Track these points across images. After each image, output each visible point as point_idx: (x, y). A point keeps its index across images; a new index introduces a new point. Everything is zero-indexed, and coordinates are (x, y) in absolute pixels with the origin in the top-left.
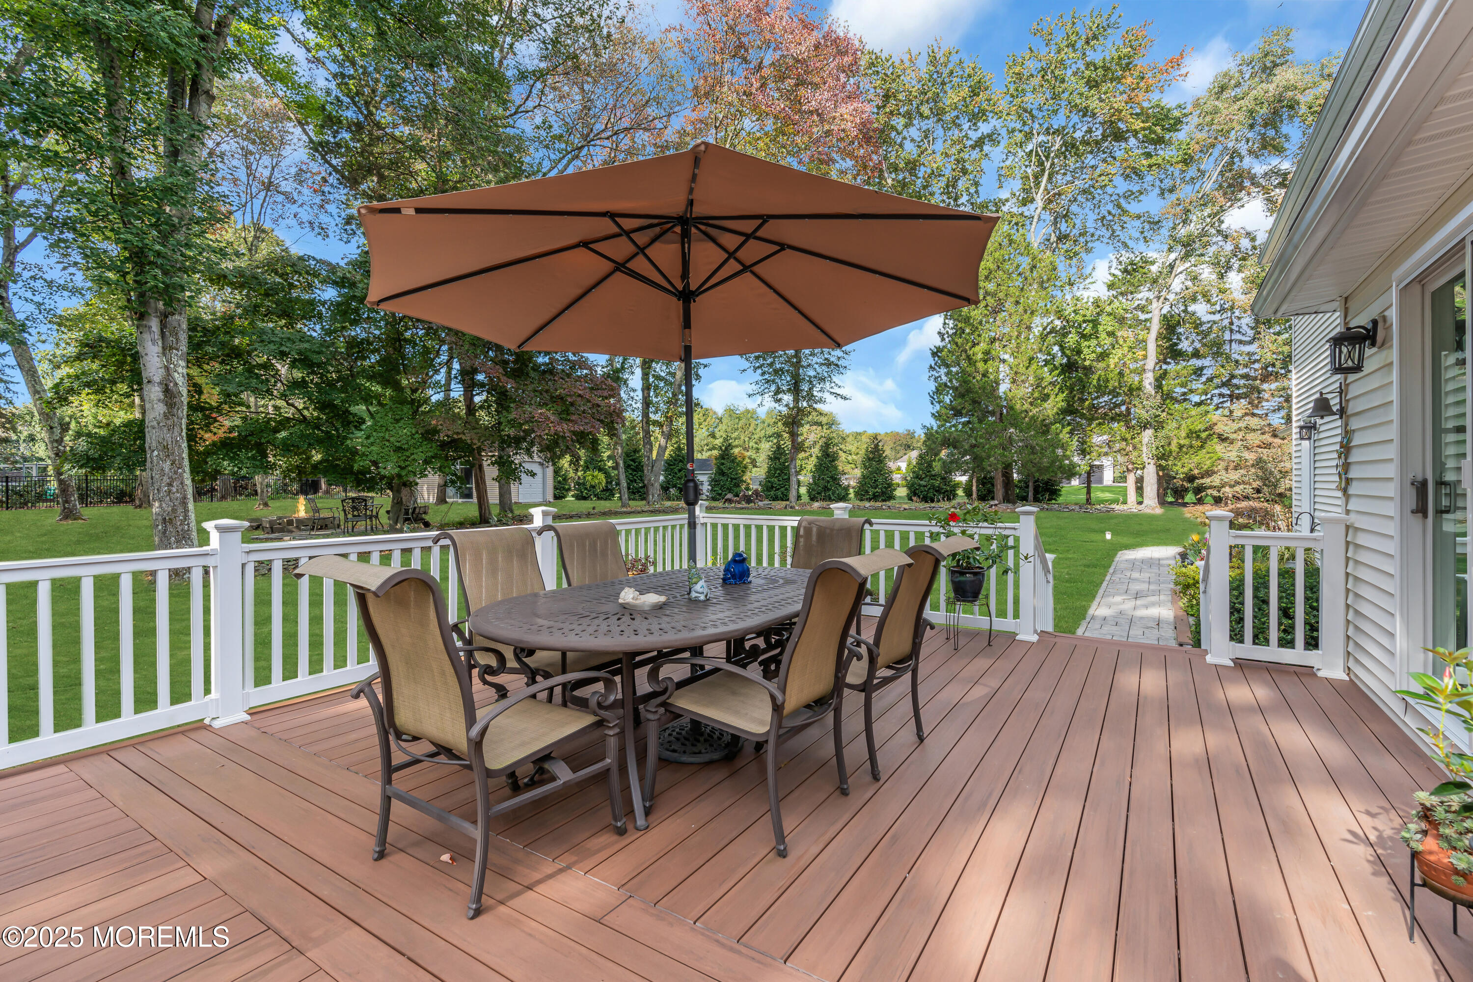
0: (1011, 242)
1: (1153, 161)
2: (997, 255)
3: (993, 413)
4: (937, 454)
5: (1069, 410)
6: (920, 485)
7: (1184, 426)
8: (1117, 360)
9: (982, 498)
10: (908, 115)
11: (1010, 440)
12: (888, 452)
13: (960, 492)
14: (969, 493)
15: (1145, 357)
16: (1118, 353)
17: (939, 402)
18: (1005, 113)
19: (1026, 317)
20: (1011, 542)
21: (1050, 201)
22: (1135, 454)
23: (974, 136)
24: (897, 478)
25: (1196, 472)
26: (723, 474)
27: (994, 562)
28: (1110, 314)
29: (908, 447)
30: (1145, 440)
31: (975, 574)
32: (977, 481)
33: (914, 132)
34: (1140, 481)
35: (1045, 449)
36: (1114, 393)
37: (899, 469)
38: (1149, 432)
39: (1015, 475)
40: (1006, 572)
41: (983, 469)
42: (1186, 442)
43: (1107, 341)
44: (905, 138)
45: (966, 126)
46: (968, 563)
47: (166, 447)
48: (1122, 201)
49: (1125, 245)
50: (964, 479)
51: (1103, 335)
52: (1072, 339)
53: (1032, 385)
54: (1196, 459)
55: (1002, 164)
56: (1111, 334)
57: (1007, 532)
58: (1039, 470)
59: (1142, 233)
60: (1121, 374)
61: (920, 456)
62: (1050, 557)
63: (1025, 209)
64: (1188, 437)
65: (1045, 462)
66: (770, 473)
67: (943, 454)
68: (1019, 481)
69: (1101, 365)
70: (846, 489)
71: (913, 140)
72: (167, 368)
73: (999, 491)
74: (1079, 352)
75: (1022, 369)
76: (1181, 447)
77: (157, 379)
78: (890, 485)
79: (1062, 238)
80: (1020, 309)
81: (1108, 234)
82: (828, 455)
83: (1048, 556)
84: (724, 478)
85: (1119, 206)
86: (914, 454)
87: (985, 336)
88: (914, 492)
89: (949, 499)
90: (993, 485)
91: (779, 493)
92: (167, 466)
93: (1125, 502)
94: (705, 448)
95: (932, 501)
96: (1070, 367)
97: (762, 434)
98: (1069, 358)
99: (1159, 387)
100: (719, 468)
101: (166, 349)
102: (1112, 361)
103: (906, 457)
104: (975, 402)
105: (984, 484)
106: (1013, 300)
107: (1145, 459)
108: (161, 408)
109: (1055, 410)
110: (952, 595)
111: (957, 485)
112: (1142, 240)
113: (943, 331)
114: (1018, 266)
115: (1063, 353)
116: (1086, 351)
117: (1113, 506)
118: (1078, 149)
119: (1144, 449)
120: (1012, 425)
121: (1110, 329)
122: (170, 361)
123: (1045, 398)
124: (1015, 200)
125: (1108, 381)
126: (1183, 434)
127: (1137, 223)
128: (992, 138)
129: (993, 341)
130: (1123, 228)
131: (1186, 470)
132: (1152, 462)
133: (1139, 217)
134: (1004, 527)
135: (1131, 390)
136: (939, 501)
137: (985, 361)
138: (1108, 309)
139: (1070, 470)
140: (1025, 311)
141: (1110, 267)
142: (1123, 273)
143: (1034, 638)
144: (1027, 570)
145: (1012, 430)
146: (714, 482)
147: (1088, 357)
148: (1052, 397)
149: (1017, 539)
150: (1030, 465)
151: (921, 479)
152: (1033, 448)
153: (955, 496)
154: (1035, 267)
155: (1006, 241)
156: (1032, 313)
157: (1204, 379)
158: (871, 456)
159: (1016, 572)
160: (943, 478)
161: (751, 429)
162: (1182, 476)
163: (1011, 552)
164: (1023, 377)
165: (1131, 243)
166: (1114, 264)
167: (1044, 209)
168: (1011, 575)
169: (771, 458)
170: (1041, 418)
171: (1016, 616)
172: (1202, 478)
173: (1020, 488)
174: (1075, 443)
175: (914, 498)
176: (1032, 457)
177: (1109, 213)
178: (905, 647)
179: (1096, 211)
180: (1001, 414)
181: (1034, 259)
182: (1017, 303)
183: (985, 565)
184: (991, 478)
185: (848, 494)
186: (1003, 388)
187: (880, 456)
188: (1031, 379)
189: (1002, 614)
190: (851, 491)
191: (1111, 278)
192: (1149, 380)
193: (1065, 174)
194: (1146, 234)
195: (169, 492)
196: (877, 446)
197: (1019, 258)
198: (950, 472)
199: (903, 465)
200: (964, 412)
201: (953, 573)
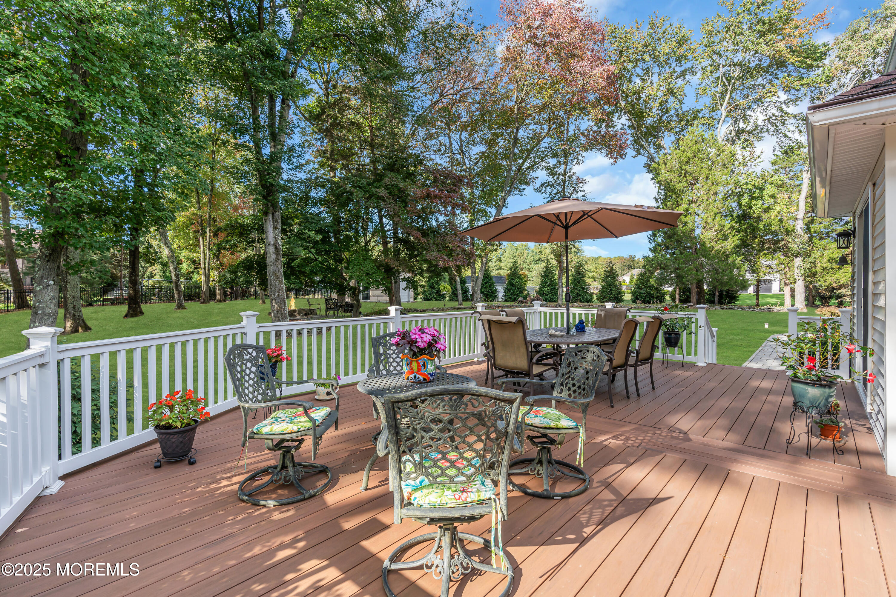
0: (703, 140)
1: (804, 82)
2: (694, 148)
3: (690, 248)
4: (652, 273)
5: (744, 244)
6: (640, 293)
7: (826, 254)
8: (776, 213)
9: (682, 301)
10: (636, 62)
11: (702, 264)
12: (619, 272)
13: (668, 298)
14: (673, 298)
15: (798, 210)
16: (777, 208)
17: (654, 241)
18: (700, 57)
19: (713, 187)
20: (693, 320)
21: (731, 111)
22: (790, 273)
23: (679, 69)
24: (624, 288)
25: (835, 285)
26: (512, 285)
27: (685, 329)
28: (771, 184)
29: (631, 267)
30: (796, 265)
31: (676, 334)
32: (680, 290)
33: (639, 71)
34: (793, 290)
35: (726, 270)
36: (775, 233)
37: (624, 282)
38: (799, 260)
39: (705, 287)
40: (690, 333)
41: (683, 283)
42: (829, 265)
43: (770, 201)
44: (632, 74)
45: (673, 65)
46: (673, 330)
47: (276, 275)
48: (784, 106)
49: (785, 136)
50: (670, 289)
51: (767, 197)
52: (745, 200)
53: (717, 230)
54: (835, 277)
55: (698, 87)
56: (773, 196)
57: (691, 316)
58: (721, 284)
59: (797, 127)
60: (781, 221)
61: (641, 274)
62: (714, 329)
63: (714, 114)
64: (829, 261)
65: (725, 279)
66: (543, 285)
67: (657, 273)
68: (709, 291)
69: (765, 216)
70: (591, 295)
71: (638, 76)
72: (275, 238)
73: (694, 297)
74: (751, 208)
75: (710, 220)
76: (823, 269)
77: (272, 243)
78: (620, 293)
79: (739, 132)
80: (709, 181)
81: (773, 129)
82: (579, 274)
83: (713, 329)
84: (513, 288)
85: (781, 109)
86: (636, 272)
87: (685, 199)
88: (636, 298)
89: (660, 302)
90: (690, 293)
91: (548, 297)
92: (277, 283)
93: (782, 304)
94: (495, 268)
95: (649, 303)
96: (744, 217)
97: (532, 259)
98: (744, 210)
99: (808, 229)
100: (510, 282)
101: (275, 228)
102: (773, 213)
103: (629, 274)
104: (678, 241)
105: (684, 292)
106: (705, 176)
107: (796, 277)
108: (274, 256)
109: (733, 245)
110: (665, 344)
111: (665, 293)
112: (797, 132)
113: (657, 197)
114: (708, 155)
115: (740, 208)
116: (754, 207)
117: (772, 307)
118: (752, 73)
119: (796, 270)
120: (703, 256)
121: (771, 193)
122: (276, 235)
123: (725, 238)
124: (707, 109)
125: (771, 226)
126: (825, 260)
127: (794, 121)
128: (691, 71)
129: (691, 202)
130: (784, 124)
131: (827, 284)
132: (802, 279)
133: (795, 116)
134: (690, 314)
135: (787, 231)
136: (654, 303)
137: (685, 216)
138: (770, 181)
139: (742, 284)
140: (713, 184)
141: (774, 150)
142: (783, 154)
143: (705, 365)
144: (701, 333)
145: (703, 259)
146: (507, 290)
147: (756, 211)
148: (730, 238)
149: (696, 319)
150: (715, 281)
151: (641, 289)
152: (716, 270)
153: (664, 299)
154: (719, 155)
155: (700, 139)
156: (717, 185)
157: (842, 223)
158: (608, 274)
159: (696, 334)
160: (656, 289)
161: (525, 256)
162: (824, 288)
163: (693, 325)
164: (710, 226)
165: (789, 134)
166: (777, 148)
167: (727, 116)
168: (693, 336)
169: (542, 276)
170: (723, 251)
171: (696, 354)
172: (839, 289)
173: (710, 295)
174: (746, 266)
175: (638, 301)
176: (716, 276)
177: (774, 115)
178: (648, 355)
179: (765, 113)
180: (696, 249)
181: (718, 150)
182: (707, 178)
183: (681, 331)
184: (689, 288)
185: (592, 298)
186: (697, 232)
187: (614, 274)
188: (717, 227)
189: (689, 354)
190: (595, 296)
191: (775, 158)
192: (799, 226)
193: (743, 90)
194: (800, 127)
195: (279, 295)
196: (612, 267)
197: (709, 149)
198: (661, 285)
199: (627, 280)
200: (671, 247)
201: (665, 334)
